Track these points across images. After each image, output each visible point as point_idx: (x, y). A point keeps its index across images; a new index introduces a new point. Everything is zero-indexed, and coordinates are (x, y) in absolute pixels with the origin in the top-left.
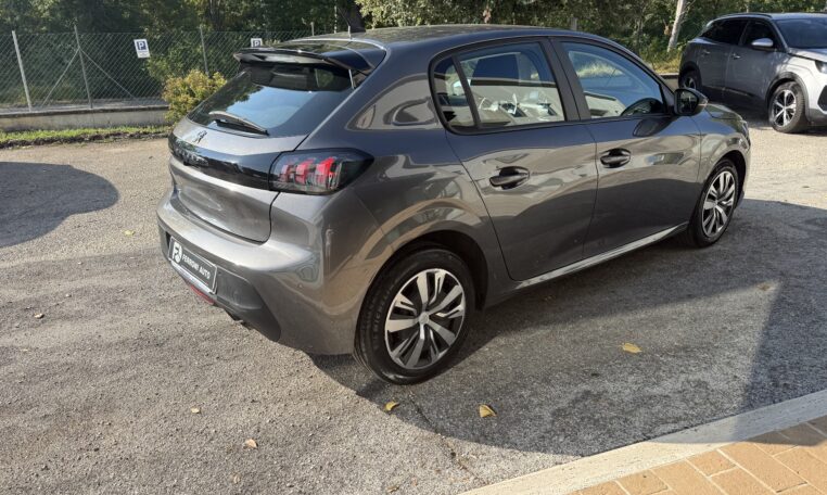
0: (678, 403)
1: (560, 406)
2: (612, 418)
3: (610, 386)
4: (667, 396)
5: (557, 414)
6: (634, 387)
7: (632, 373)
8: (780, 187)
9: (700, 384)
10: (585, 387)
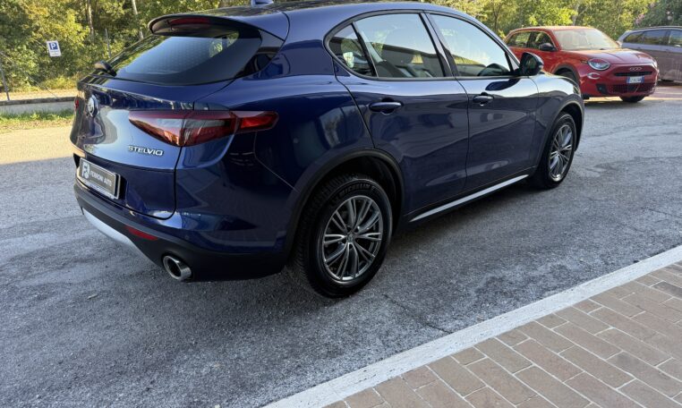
0: (552, 279)
1: (478, 287)
4: (544, 276)
6: (522, 272)
9: (561, 267)
10: (490, 275)
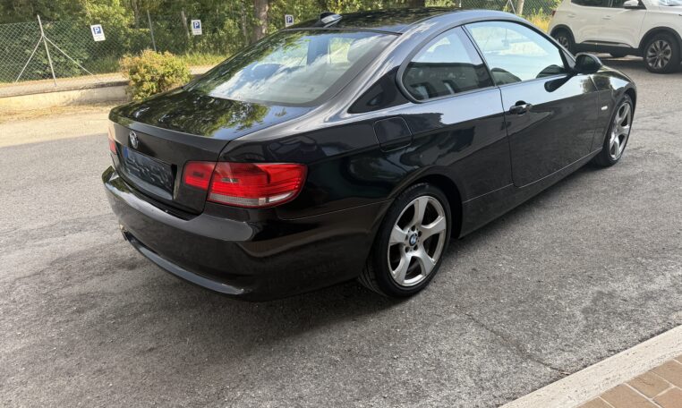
0: (676, 295)
1: (584, 305)
2: (632, 311)
3: (614, 286)
4: (664, 290)
5: (585, 311)
6: (636, 285)
7: (626, 274)
8: (662, 120)
10: (596, 289)
